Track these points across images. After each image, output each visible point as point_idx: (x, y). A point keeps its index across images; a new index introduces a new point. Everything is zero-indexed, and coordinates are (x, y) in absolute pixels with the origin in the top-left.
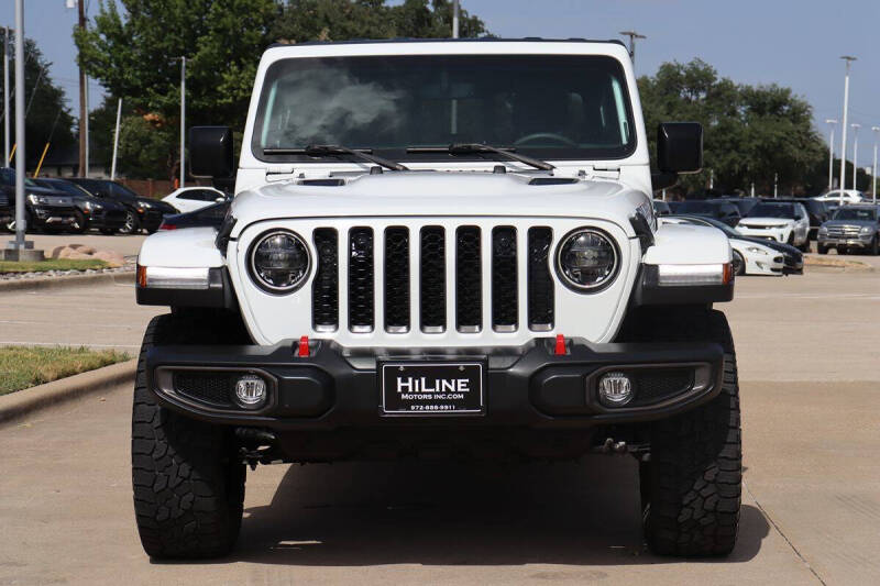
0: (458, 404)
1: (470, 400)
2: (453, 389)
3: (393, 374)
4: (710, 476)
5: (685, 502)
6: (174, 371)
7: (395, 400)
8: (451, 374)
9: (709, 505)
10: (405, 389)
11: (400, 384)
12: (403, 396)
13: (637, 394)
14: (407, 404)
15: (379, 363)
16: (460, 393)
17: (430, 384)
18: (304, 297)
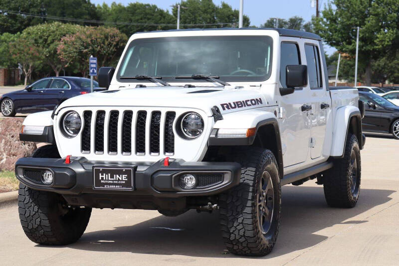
0: (123, 185)
1: (127, 184)
2: (121, 179)
3: (98, 172)
4: (240, 220)
5: (231, 231)
6: (23, 168)
7: (99, 183)
8: (120, 172)
9: (241, 233)
10: (102, 178)
11: (101, 176)
12: (102, 181)
13: (198, 184)
14: (103, 185)
15: (93, 167)
16: (124, 181)
17: (112, 177)
18: (78, 138)
